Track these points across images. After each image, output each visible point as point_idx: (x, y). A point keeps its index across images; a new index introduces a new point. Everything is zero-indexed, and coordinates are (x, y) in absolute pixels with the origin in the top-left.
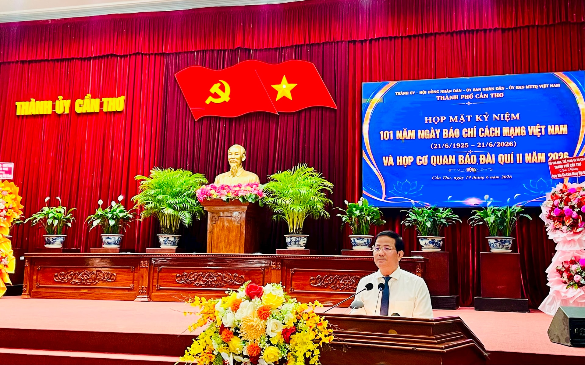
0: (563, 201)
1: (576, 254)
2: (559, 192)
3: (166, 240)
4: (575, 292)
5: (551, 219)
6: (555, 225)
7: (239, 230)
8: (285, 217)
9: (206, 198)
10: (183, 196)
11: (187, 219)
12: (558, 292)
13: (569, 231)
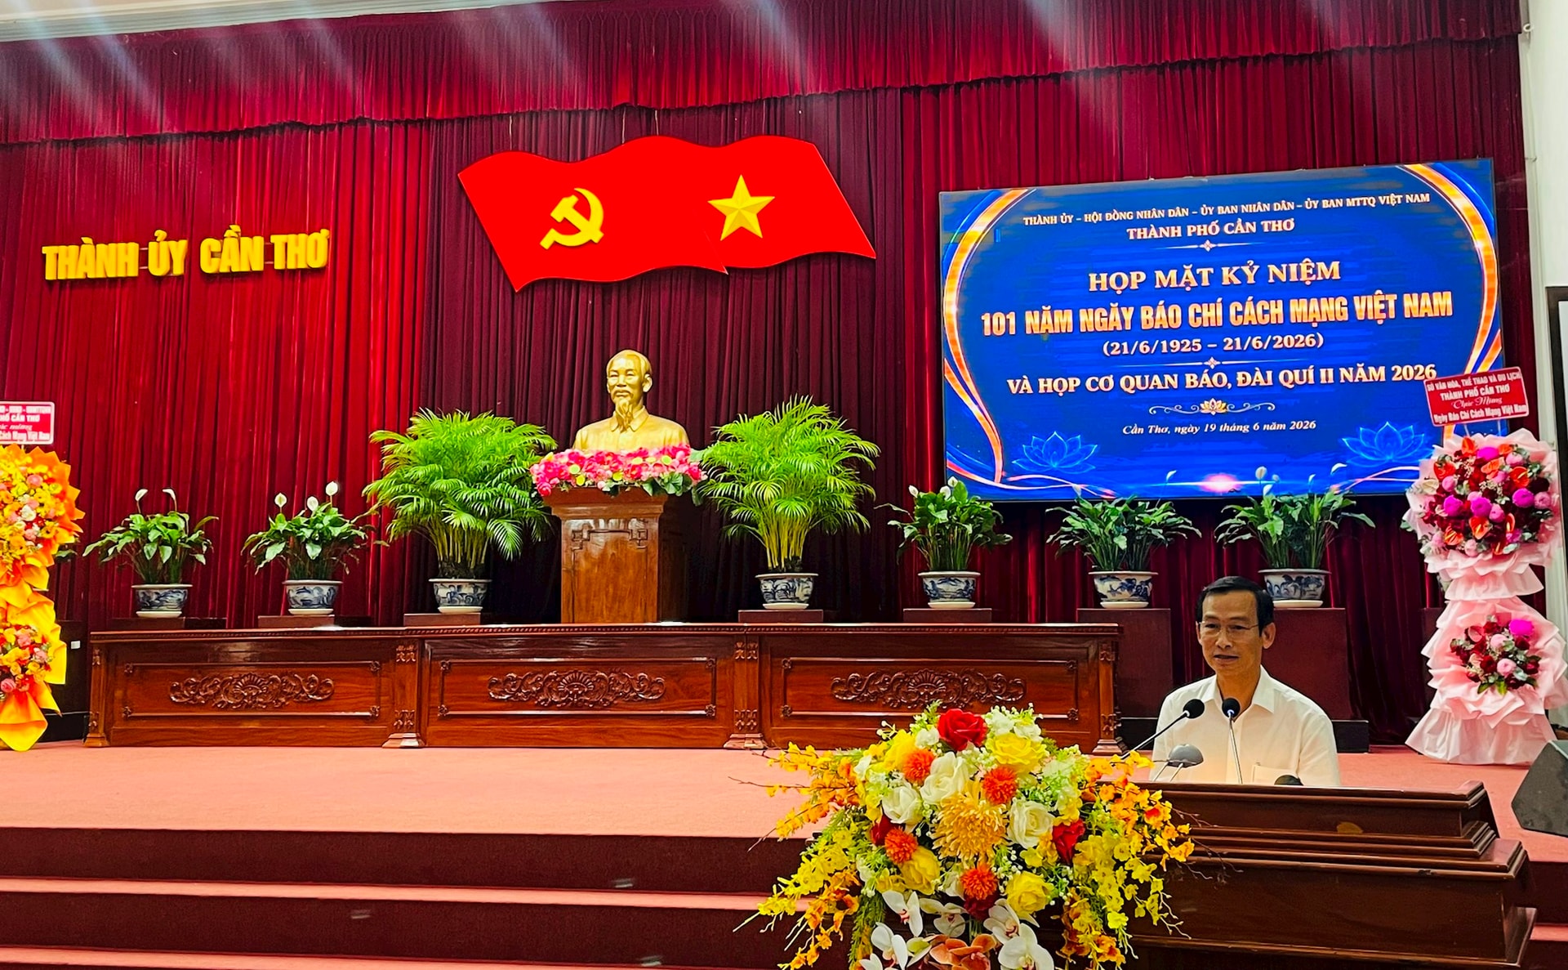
0: (1465, 479)
1: (1500, 609)
2: (1454, 458)
3: (455, 593)
4: (1501, 700)
5: (1434, 525)
6: (1446, 538)
7: (644, 566)
8: (757, 531)
9: (557, 485)
10: (494, 481)
11: (507, 537)
12: (1457, 703)
13: (1484, 551)
